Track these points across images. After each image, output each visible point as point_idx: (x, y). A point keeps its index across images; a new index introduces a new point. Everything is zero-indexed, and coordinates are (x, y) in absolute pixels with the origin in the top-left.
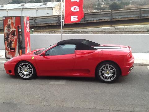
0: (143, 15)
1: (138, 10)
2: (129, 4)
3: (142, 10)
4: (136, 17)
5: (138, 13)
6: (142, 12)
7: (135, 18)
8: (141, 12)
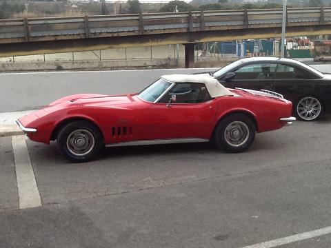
0: (33, 34)
1: (21, 23)
2: (23, 9)
3: (30, 23)
4: (18, 38)
5: (22, 28)
6: (30, 27)
7: (16, 41)
8: (27, 28)
